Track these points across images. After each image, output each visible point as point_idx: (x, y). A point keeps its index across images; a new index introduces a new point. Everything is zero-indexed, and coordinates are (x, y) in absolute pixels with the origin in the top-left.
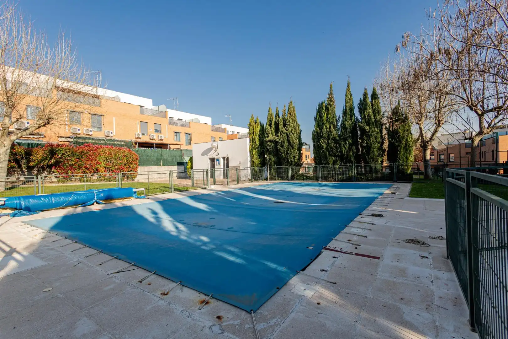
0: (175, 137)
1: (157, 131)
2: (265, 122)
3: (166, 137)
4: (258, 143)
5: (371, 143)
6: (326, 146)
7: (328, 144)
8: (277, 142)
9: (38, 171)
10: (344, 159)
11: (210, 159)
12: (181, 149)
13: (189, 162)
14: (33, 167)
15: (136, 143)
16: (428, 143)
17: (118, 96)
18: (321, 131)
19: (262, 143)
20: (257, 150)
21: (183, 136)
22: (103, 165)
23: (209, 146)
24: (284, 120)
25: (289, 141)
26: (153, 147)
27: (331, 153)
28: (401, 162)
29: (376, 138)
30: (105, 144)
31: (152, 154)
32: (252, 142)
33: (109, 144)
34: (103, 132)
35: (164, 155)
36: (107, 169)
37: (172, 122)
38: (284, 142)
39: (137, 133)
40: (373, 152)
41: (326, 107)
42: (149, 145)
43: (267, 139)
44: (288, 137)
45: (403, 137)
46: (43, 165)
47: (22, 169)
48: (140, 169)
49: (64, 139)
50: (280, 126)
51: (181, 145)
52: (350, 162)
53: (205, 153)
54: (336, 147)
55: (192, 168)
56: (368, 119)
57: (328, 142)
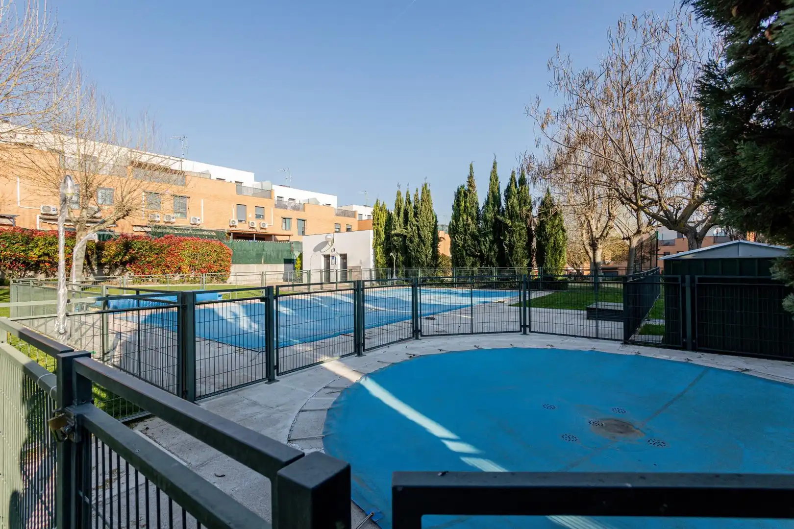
0: (284, 224)
1: (258, 216)
2: (392, 210)
3: (272, 224)
4: (383, 236)
5: (514, 241)
6: (463, 242)
7: (465, 240)
8: (405, 236)
9: (110, 268)
10: (483, 259)
11: (325, 256)
12: (290, 240)
13: (298, 259)
14: (105, 264)
15: (229, 234)
16: (597, 241)
17: (208, 171)
18: (458, 225)
19: (388, 237)
20: (382, 246)
21: (294, 223)
22: (187, 262)
23: (321, 239)
24: (415, 208)
25: (420, 236)
26: (252, 239)
27: (468, 252)
28: (549, 266)
29: (520, 234)
30: (190, 235)
31: (251, 249)
32: (377, 235)
33: (196, 235)
34: (188, 219)
35: (266, 249)
36: (192, 267)
37: (280, 204)
38: (413, 236)
39: (232, 220)
40: (516, 252)
41: (465, 193)
42: (247, 236)
43: (393, 232)
44: (419, 230)
45: (551, 235)
46: (116, 262)
47: (92, 265)
48: (234, 268)
49: (139, 229)
50: (409, 216)
51: (290, 236)
52: (492, 264)
53: (318, 248)
54: (474, 245)
55: (301, 268)
56: (512, 211)
57: (465, 238)
